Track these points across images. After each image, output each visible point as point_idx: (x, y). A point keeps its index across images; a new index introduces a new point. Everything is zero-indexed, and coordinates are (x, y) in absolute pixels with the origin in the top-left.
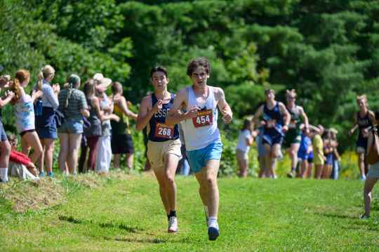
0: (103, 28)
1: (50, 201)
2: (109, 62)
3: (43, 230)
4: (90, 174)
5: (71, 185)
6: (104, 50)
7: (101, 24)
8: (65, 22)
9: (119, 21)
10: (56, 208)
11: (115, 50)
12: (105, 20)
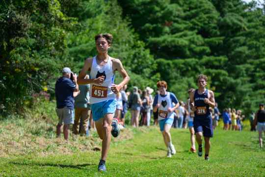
0: (149, 69)
1: (128, 137)
2: (151, 83)
3: (125, 149)
4: (144, 127)
5: (136, 131)
6: (149, 78)
7: (148, 67)
8: (134, 66)
9: (155, 66)
10: (130, 140)
11: (154, 77)
12: (150, 66)
